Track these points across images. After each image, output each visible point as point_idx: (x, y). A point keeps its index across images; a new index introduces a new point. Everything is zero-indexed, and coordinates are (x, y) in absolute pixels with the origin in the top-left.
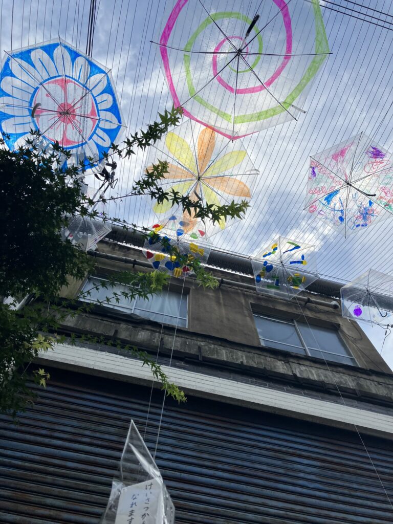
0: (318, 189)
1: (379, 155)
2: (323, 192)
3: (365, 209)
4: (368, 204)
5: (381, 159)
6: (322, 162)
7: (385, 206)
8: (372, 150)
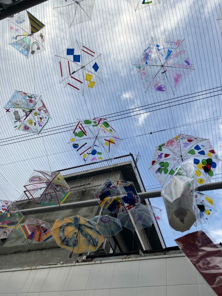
0: (179, 55)
1: (159, 89)
2: (175, 54)
3: (148, 58)
4: (147, 62)
5: (156, 87)
6: (185, 70)
7: (140, 67)
8: (164, 89)
